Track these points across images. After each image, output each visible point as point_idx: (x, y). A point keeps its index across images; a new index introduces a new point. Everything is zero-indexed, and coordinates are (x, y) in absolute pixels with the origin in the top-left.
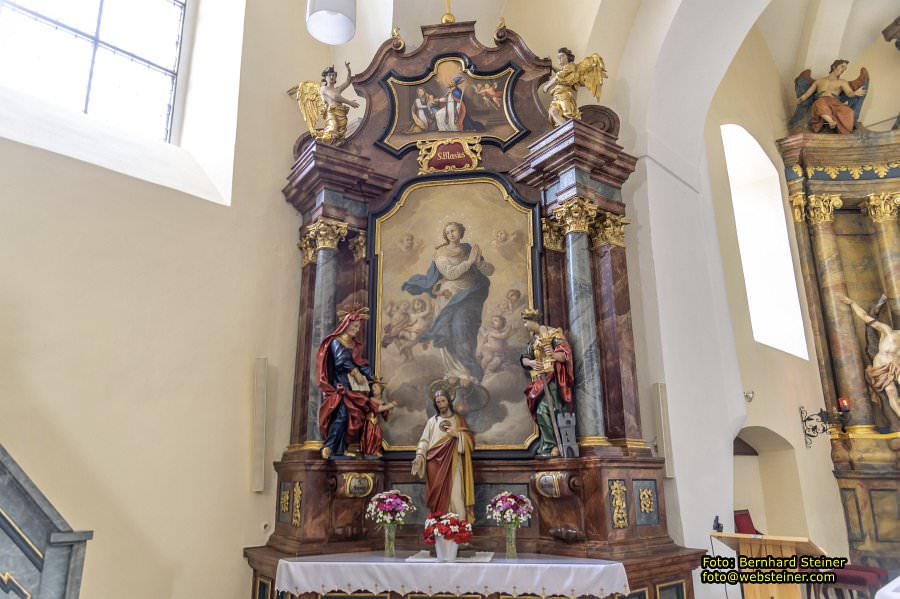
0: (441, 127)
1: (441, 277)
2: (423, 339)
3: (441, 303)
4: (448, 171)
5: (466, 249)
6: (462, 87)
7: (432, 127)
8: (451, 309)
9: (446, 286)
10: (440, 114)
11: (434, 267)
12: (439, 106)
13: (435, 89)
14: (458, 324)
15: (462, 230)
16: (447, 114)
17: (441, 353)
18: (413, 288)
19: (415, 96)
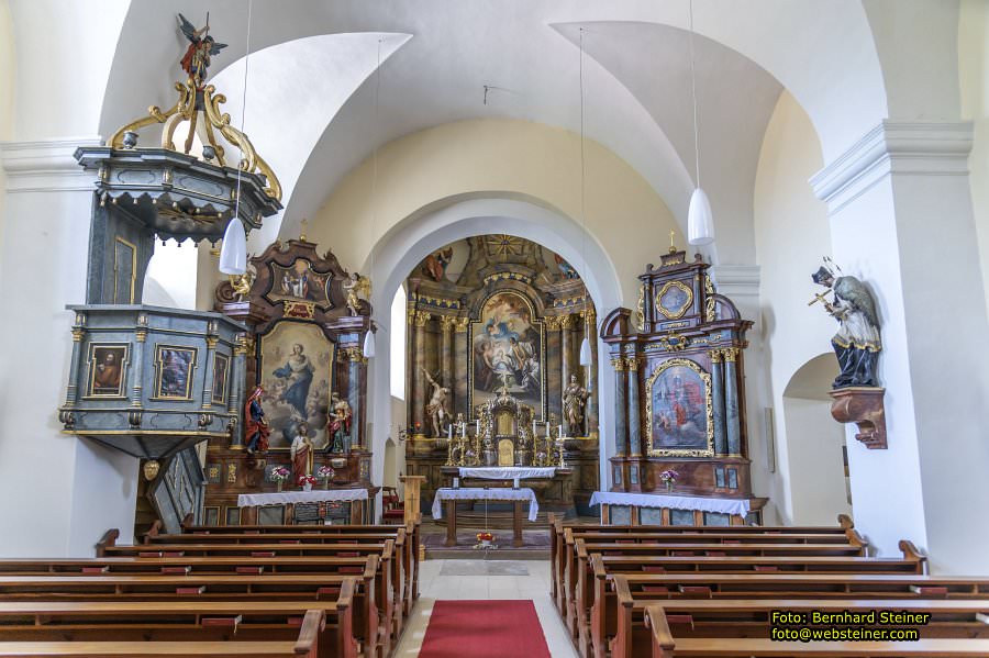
0: (296, 294)
1: (291, 370)
2: (282, 399)
3: (290, 383)
4: (298, 317)
5: (304, 358)
6: (307, 276)
7: (291, 293)
8: (294, 386)
9: (293, 375)
10: (296, 287)
11: (288, 365)
12: (295, 283)
13: (294, 274)
14: (298, 393)
15: (302, 348)
16: (299, 288)
17: (290, 406)
18: (278, 374)
19: (284, 275)
